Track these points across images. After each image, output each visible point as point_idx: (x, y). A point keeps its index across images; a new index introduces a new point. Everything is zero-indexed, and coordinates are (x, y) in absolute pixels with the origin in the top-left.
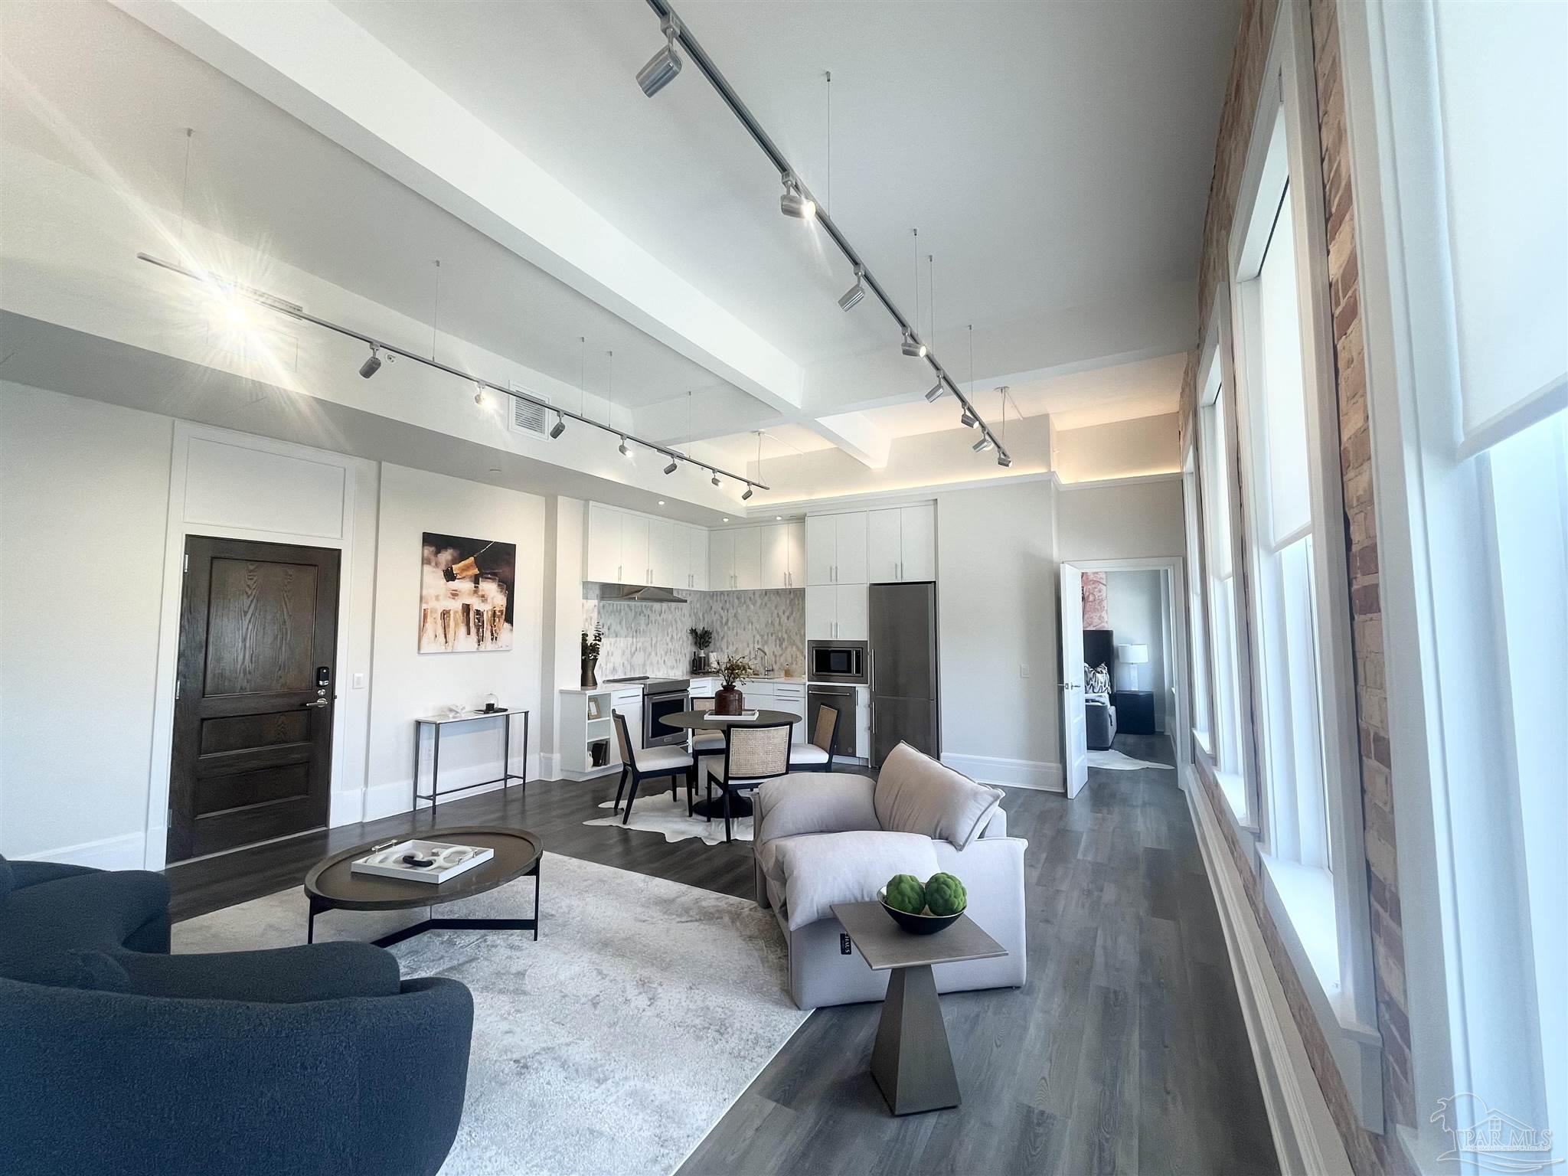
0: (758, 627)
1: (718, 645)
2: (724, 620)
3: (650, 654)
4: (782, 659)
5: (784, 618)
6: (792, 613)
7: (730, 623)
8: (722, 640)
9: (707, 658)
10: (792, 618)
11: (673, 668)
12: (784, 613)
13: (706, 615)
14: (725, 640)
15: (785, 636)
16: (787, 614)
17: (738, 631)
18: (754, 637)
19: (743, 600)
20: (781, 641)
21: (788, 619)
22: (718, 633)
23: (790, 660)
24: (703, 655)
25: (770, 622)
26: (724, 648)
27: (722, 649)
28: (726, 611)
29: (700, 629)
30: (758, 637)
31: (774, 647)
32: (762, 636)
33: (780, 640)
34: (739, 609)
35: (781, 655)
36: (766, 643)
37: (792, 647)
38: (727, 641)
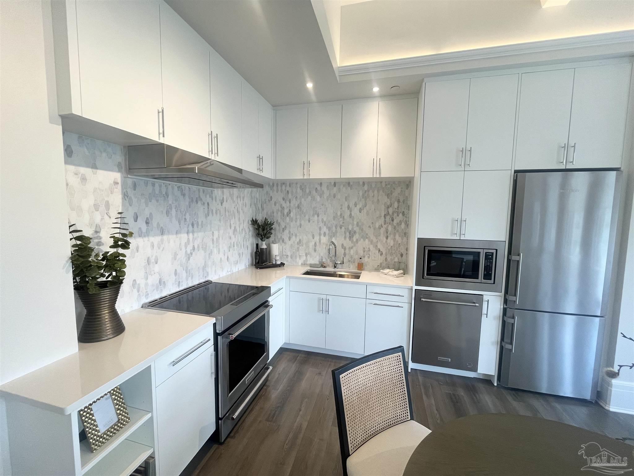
0: (325, 220)
1: (279, 237)
2: (286, 211)
3: (211, 253)
4: (352, 252)
5: (355, 211)
6: (366, 206)
7: (292, 214)
8: (283, 231)
9: (268, 251)
10: (365, 211)
11: (236, 263)
12: (356, 205)
13: (265, 206)
14: (287, 231)
15: (356, 229)
16: (358, 207)
17: (303, 222)
18: (320, 229)
19: (308, 191)
20: (352, 234)
21: (360, 212)
22: (279, 225)
23: (361, 253)
24: (264, 247)
25: (339, 214)
26: (286, 239)
27: (283, 241)
28: (288, 202)
29: (260, 219)
30: (325, 229)
31: (343, 239)
32: (329, 229)
33: (350, 233)
34: (303, 200)
35: (352, 248)
36: (334, 235)
37: (364, 240)
38: (290, 232)
